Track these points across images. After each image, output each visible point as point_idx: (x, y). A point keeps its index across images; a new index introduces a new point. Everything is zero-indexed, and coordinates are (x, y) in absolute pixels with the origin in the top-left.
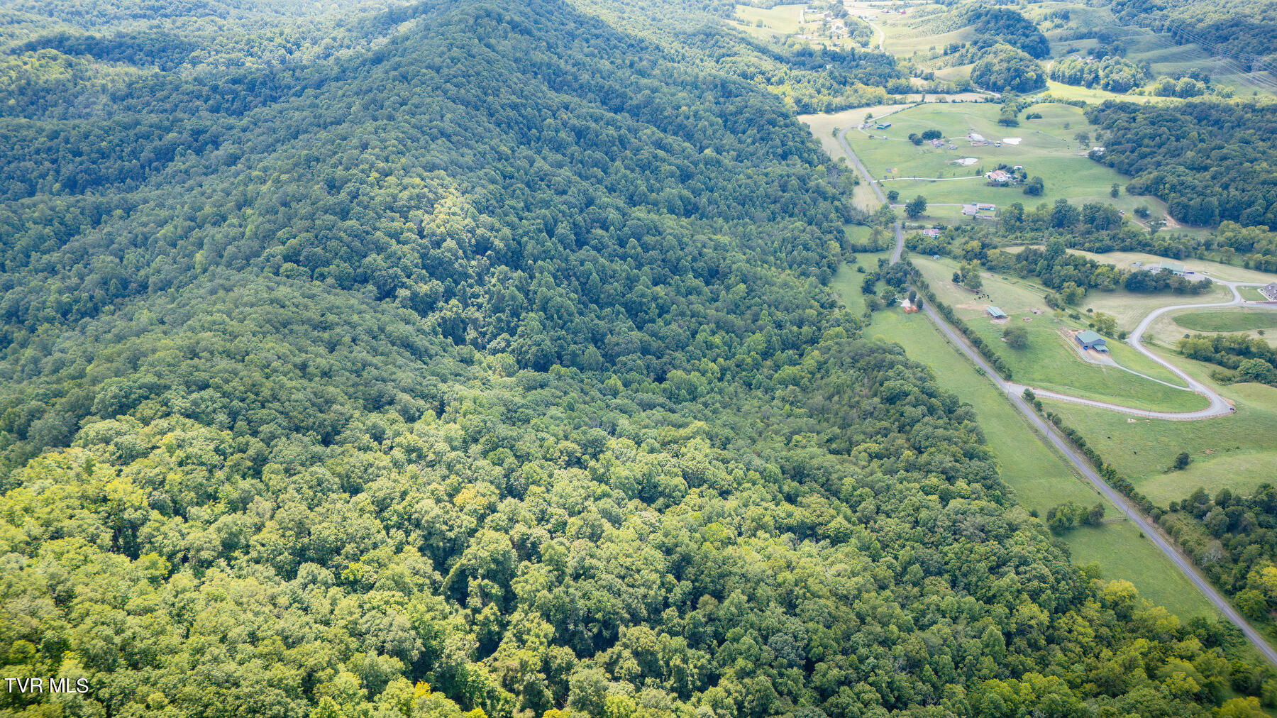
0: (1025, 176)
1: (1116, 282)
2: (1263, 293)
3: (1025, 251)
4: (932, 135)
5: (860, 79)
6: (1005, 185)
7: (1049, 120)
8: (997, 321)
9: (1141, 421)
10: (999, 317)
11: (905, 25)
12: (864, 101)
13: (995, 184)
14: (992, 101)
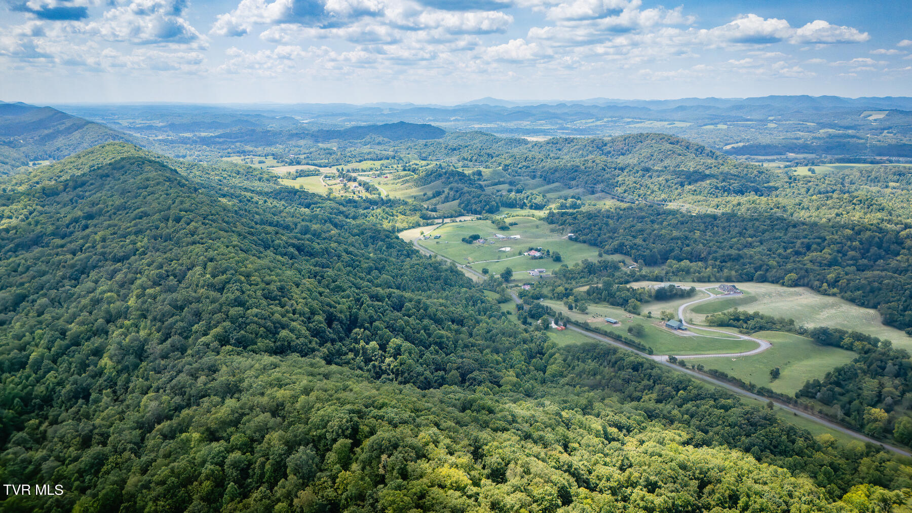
0: (548, 251)
1: (650, 296)
2: (719, 290)
3: (590, 288)
4: (476, 237)
5: (400, 213)
6: (541, 258)
7: (522, 225)
8: (615, 325)
9: (738, 358)
10: (615, 323)
11: (393, 184)
12: (411, 225)
13: (535, 258)
14: (480, 219)
